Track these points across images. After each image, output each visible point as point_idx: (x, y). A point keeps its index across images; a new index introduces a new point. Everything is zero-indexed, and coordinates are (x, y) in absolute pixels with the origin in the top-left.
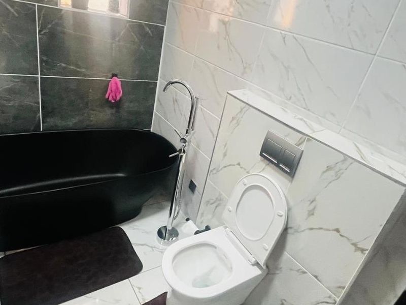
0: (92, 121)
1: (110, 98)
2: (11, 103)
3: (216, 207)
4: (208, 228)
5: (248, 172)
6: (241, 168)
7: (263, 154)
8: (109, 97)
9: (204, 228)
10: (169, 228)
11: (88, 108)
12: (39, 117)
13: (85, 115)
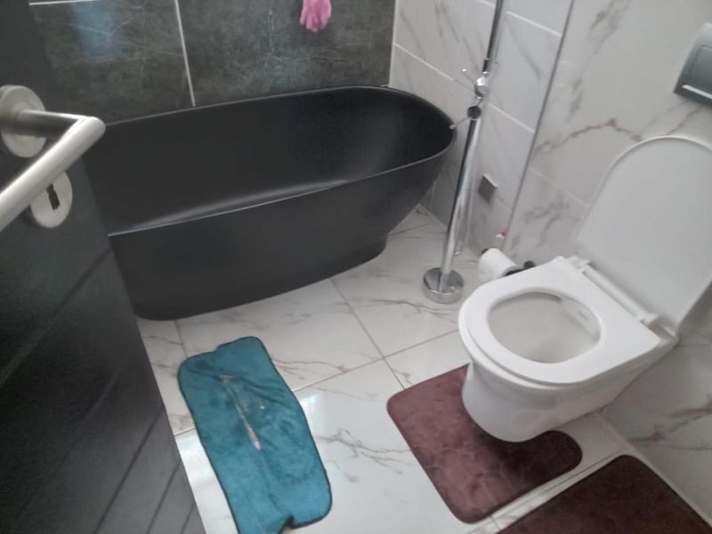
0: (278, 78)
1: (309, 25)
2: (137, 56)
3: (550, 223)
4: (529, 265)
5: (637, 138)
6: (619, 130)
7: (686, 87)
8: (305, 22)
9: (521, 267)
10: (447, 271)
11: (270, 52)
12: (186, 78)
13: (266, 66)
